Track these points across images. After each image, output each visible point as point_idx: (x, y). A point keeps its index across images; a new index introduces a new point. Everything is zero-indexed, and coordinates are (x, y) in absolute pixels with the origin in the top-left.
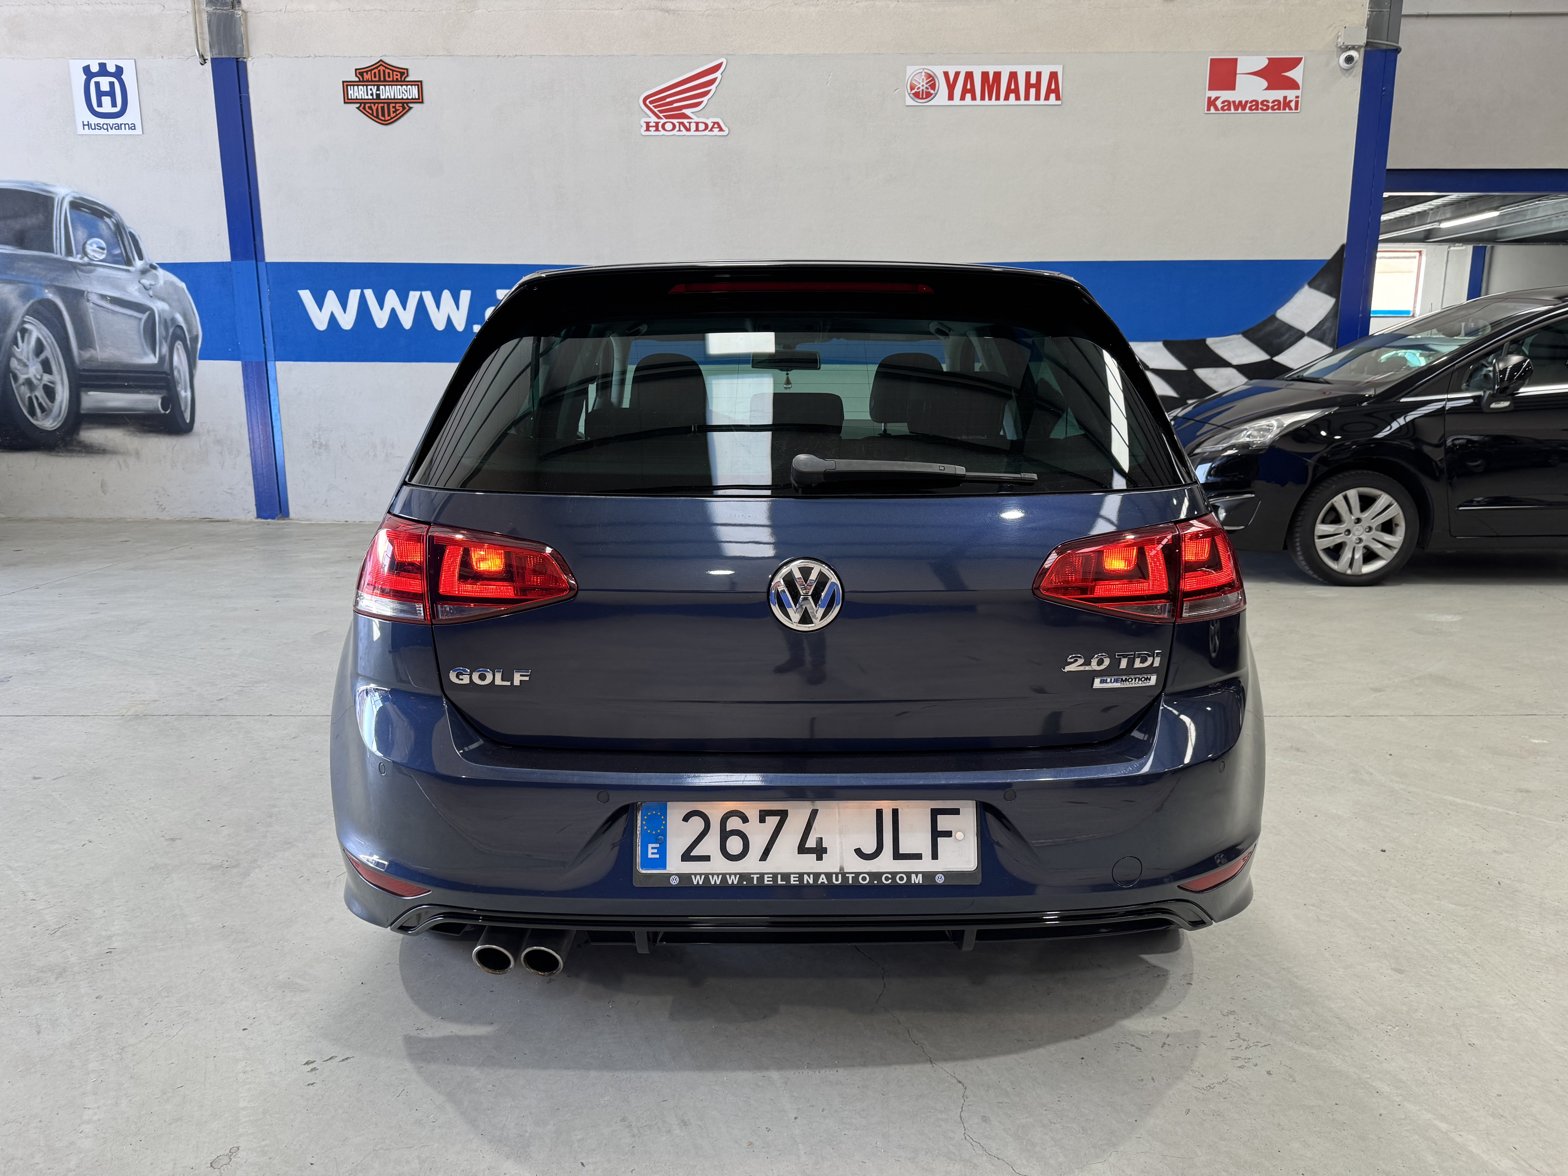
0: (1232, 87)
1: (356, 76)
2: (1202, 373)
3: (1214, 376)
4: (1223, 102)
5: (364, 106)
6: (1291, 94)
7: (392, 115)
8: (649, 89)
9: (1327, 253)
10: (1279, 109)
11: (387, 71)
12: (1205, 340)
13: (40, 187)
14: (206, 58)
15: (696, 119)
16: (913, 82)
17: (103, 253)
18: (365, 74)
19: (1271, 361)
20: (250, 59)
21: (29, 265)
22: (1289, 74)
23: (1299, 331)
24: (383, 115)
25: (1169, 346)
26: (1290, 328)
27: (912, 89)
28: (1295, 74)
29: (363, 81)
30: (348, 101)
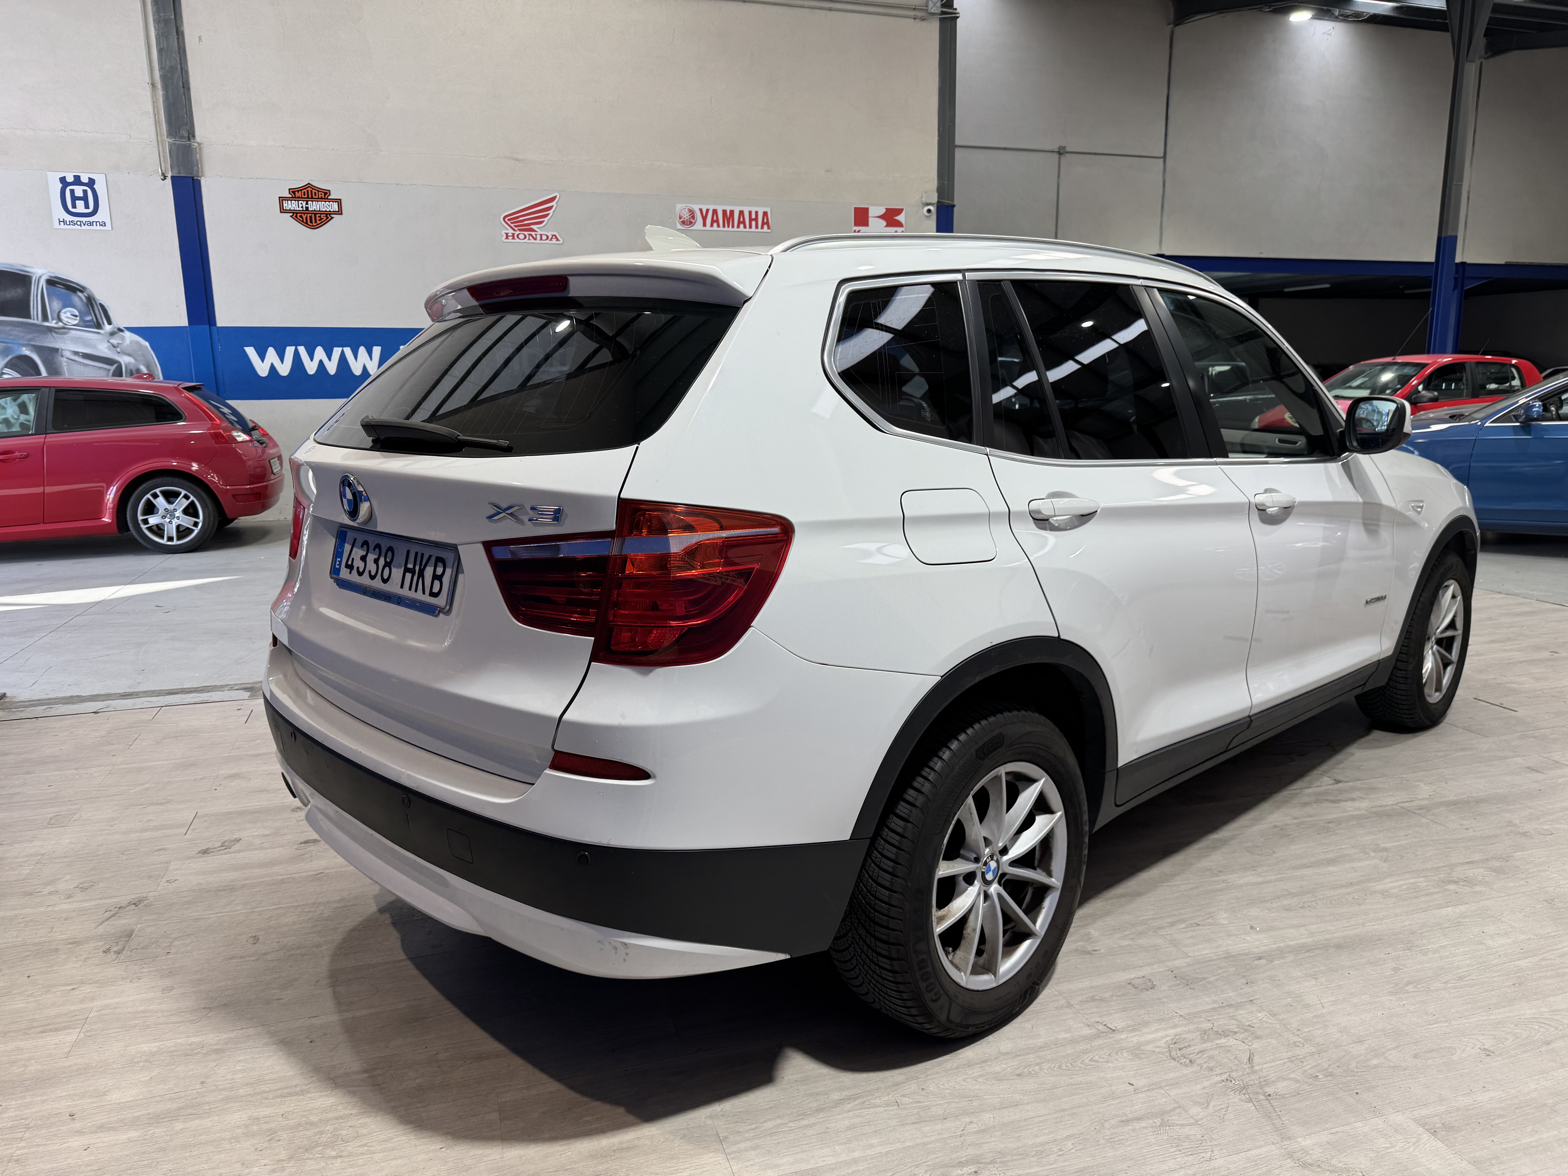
0: (867, 224)
1: (290, 193)
5: (295, 214)
6: (899, 230)
7: (318, 222)
8: (507, 211)
11: (314, 191)
13: (20, 268)
14: (166, 175)
15: (542, 233)
16: (681, 214)
17: (76, 320)
18: (296, 192)
20: (203, 178)
21: (8, 328)
22: (897, 218)
24: (311, 222)
27: (680, 218)
28: (901, 218)
29: (295, 197)
30: (283, 211)
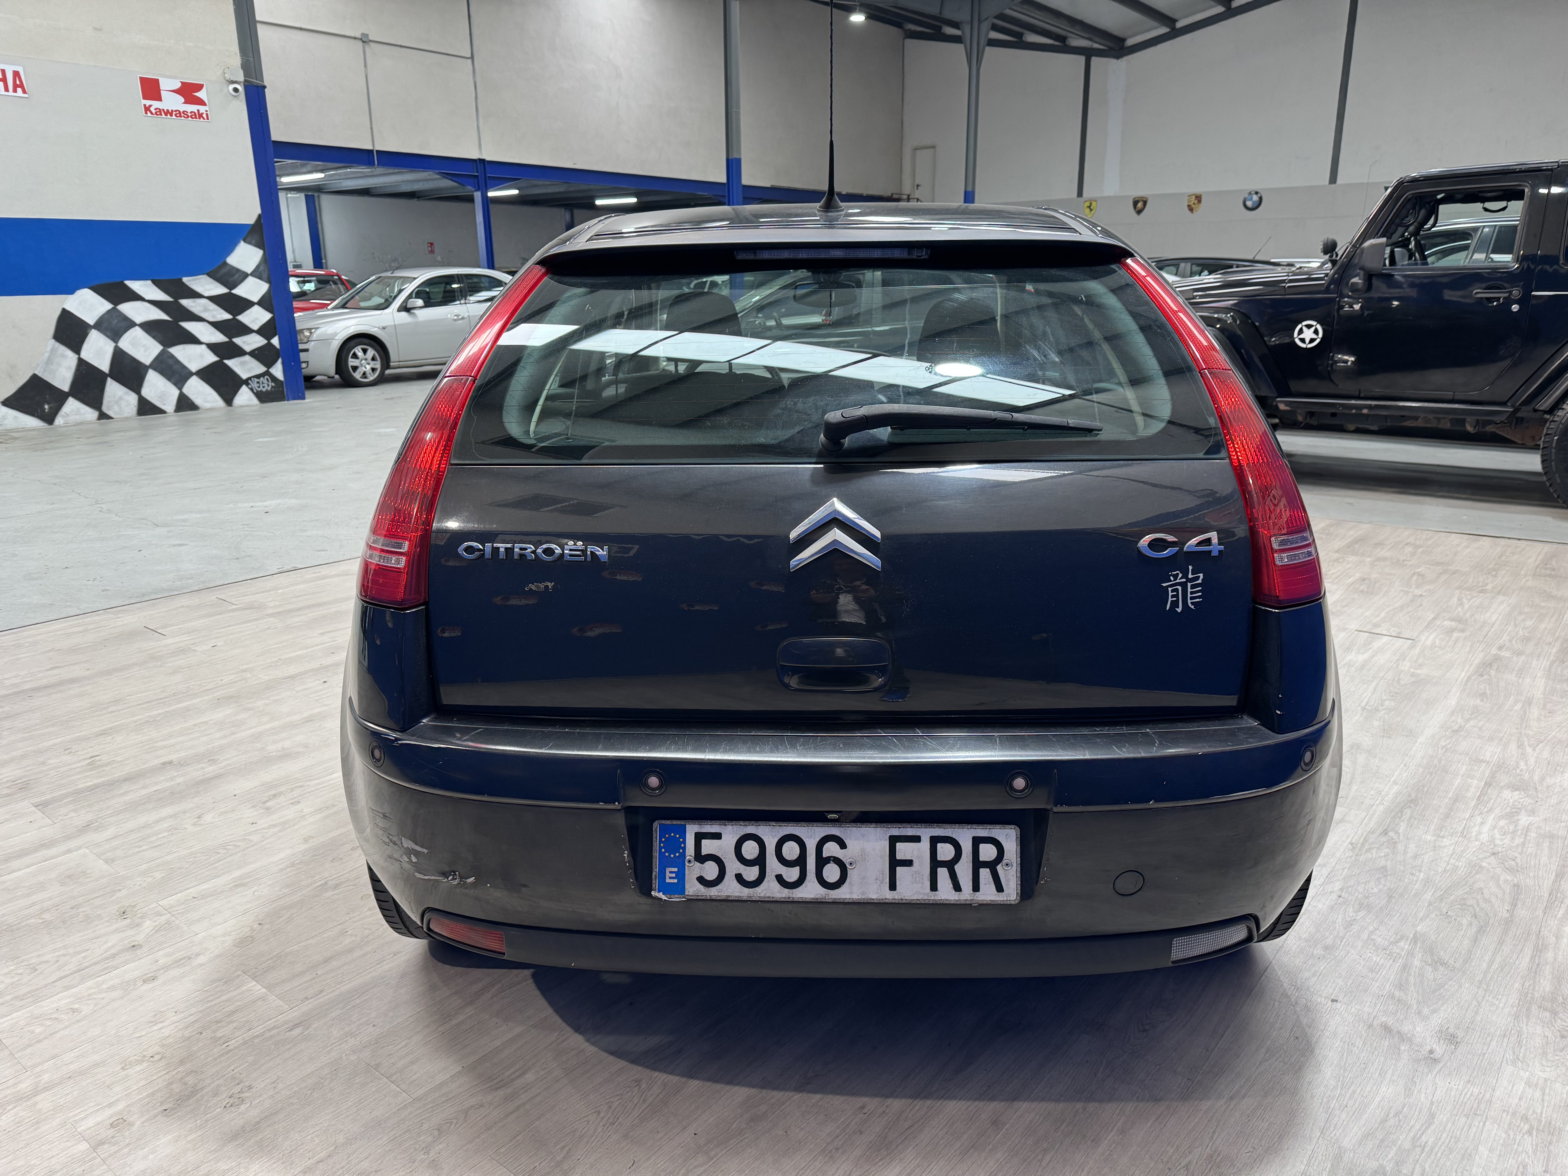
0: (159, 98)
2: (185, 302)
3: (193, 304)
4: (156, 109)
6: (202, 109)
9: (251, 219)
10: (196, 118)
12: (181, 279)
19: (230, 293)
22: (197, 94)
23: (244, 272)
25: (157, 283)
26: (238, 270)
